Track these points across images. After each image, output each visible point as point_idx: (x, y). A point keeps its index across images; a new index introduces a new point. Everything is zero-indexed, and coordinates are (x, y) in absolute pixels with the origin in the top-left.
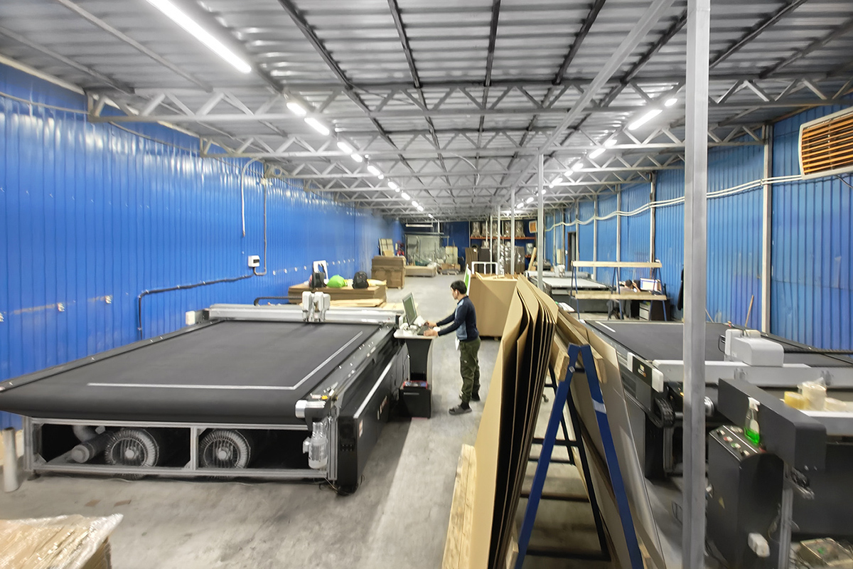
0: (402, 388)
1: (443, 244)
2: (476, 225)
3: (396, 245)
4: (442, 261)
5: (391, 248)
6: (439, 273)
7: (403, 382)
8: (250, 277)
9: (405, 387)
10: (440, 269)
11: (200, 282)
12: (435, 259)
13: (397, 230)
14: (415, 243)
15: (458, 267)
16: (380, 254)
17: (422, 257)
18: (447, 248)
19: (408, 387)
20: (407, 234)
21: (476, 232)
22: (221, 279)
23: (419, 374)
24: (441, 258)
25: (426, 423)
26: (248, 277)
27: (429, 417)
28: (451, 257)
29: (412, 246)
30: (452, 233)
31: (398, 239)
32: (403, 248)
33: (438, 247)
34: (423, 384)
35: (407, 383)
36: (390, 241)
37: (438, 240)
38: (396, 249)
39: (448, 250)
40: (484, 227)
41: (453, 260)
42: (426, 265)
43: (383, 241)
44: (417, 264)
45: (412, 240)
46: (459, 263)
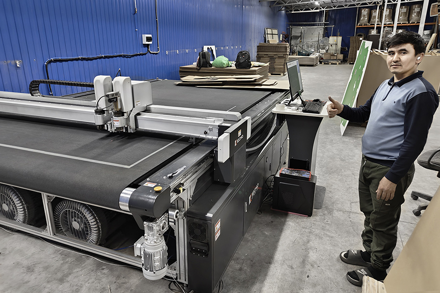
0: (278, 175)
1: (327, 34)
2: (365, 12)
3: (281, 35)
4: (324, 51)
5: (276, 38)
6: (321, 63)
7: (279, 167)
8: (145, 54)
9: (281, 174)
10: (322, 59)
11: (100, 56)
12: (318, 49)
13: (282, 21)
14: (299, 35)
15: (341, 56)
16: (265, 42)
17: (305, 47)
18: (331, 38)
19: (285, 175)
20: (291, 25)
21: (364, 19)
22: (118, 54)
23: (301, 162)
24: (324, 49)
25: (305, 221)
26: (143, 55)
27: (309, 214)
28: (334, 47)
29: (296, 38)
30: (337, 22)
31: (283, 30)
32: (287, 37)
33: (321, 38)
34: (306, 175)
35: (285, 170)
36: (275, 32)
37: (323, 30)
38: (281, 39)
39: (332, 40)
40: (374, 14)
41: (336, 50)
42: (308, 55)
43: (269, 31)
44: (300, 54)
45: (296, 31)
46: (341, 53)
